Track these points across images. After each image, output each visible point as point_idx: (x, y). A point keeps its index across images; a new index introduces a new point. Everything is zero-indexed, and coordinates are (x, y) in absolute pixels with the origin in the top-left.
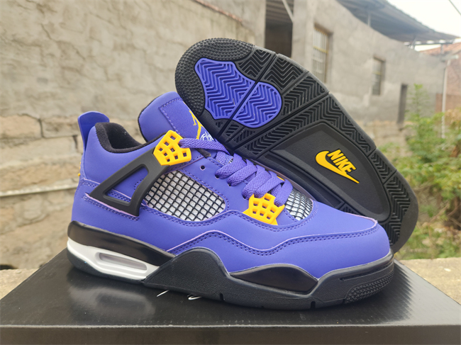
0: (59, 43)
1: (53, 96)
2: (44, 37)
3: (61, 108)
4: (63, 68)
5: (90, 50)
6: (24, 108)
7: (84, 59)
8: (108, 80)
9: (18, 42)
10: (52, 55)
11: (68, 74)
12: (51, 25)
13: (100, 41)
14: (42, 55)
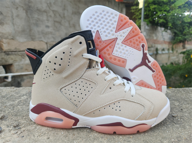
0: (53, 11)
1: (51, 33)
2: (48, 9)
3: (54, 38)
4: (55, 21)
5: (64, 14)
6: (41, 38)
7: (62, 18)
8: (70, 27)
9: (39, 10)
10: (51, 16)
11: (56, 24)
12: (50, 3)
13: (67, 10)
14: (47, 16)
